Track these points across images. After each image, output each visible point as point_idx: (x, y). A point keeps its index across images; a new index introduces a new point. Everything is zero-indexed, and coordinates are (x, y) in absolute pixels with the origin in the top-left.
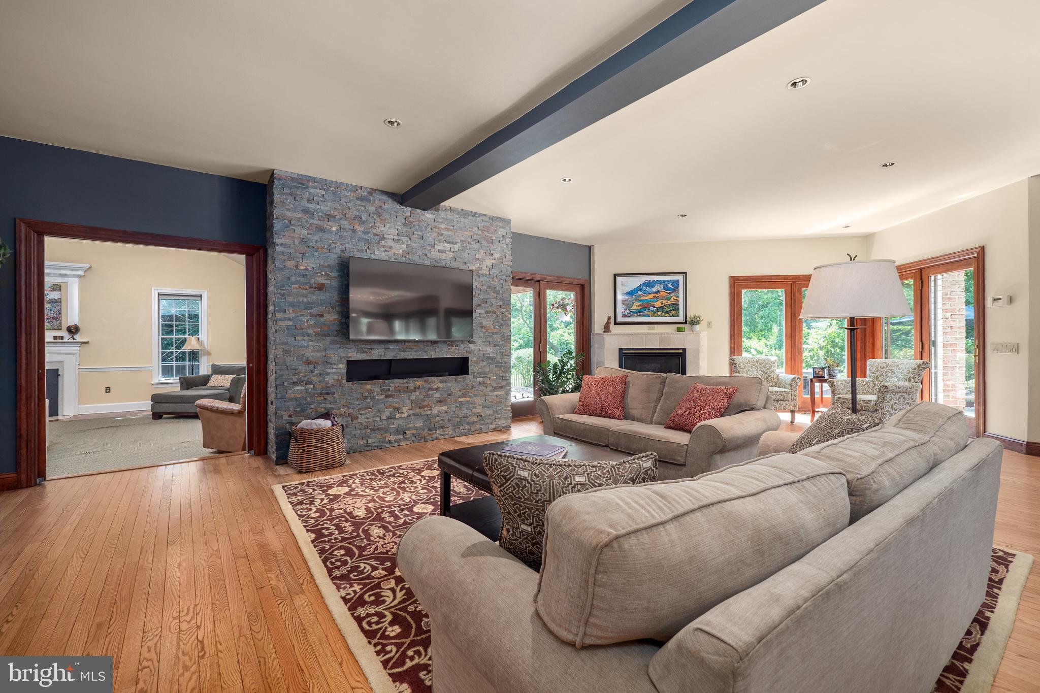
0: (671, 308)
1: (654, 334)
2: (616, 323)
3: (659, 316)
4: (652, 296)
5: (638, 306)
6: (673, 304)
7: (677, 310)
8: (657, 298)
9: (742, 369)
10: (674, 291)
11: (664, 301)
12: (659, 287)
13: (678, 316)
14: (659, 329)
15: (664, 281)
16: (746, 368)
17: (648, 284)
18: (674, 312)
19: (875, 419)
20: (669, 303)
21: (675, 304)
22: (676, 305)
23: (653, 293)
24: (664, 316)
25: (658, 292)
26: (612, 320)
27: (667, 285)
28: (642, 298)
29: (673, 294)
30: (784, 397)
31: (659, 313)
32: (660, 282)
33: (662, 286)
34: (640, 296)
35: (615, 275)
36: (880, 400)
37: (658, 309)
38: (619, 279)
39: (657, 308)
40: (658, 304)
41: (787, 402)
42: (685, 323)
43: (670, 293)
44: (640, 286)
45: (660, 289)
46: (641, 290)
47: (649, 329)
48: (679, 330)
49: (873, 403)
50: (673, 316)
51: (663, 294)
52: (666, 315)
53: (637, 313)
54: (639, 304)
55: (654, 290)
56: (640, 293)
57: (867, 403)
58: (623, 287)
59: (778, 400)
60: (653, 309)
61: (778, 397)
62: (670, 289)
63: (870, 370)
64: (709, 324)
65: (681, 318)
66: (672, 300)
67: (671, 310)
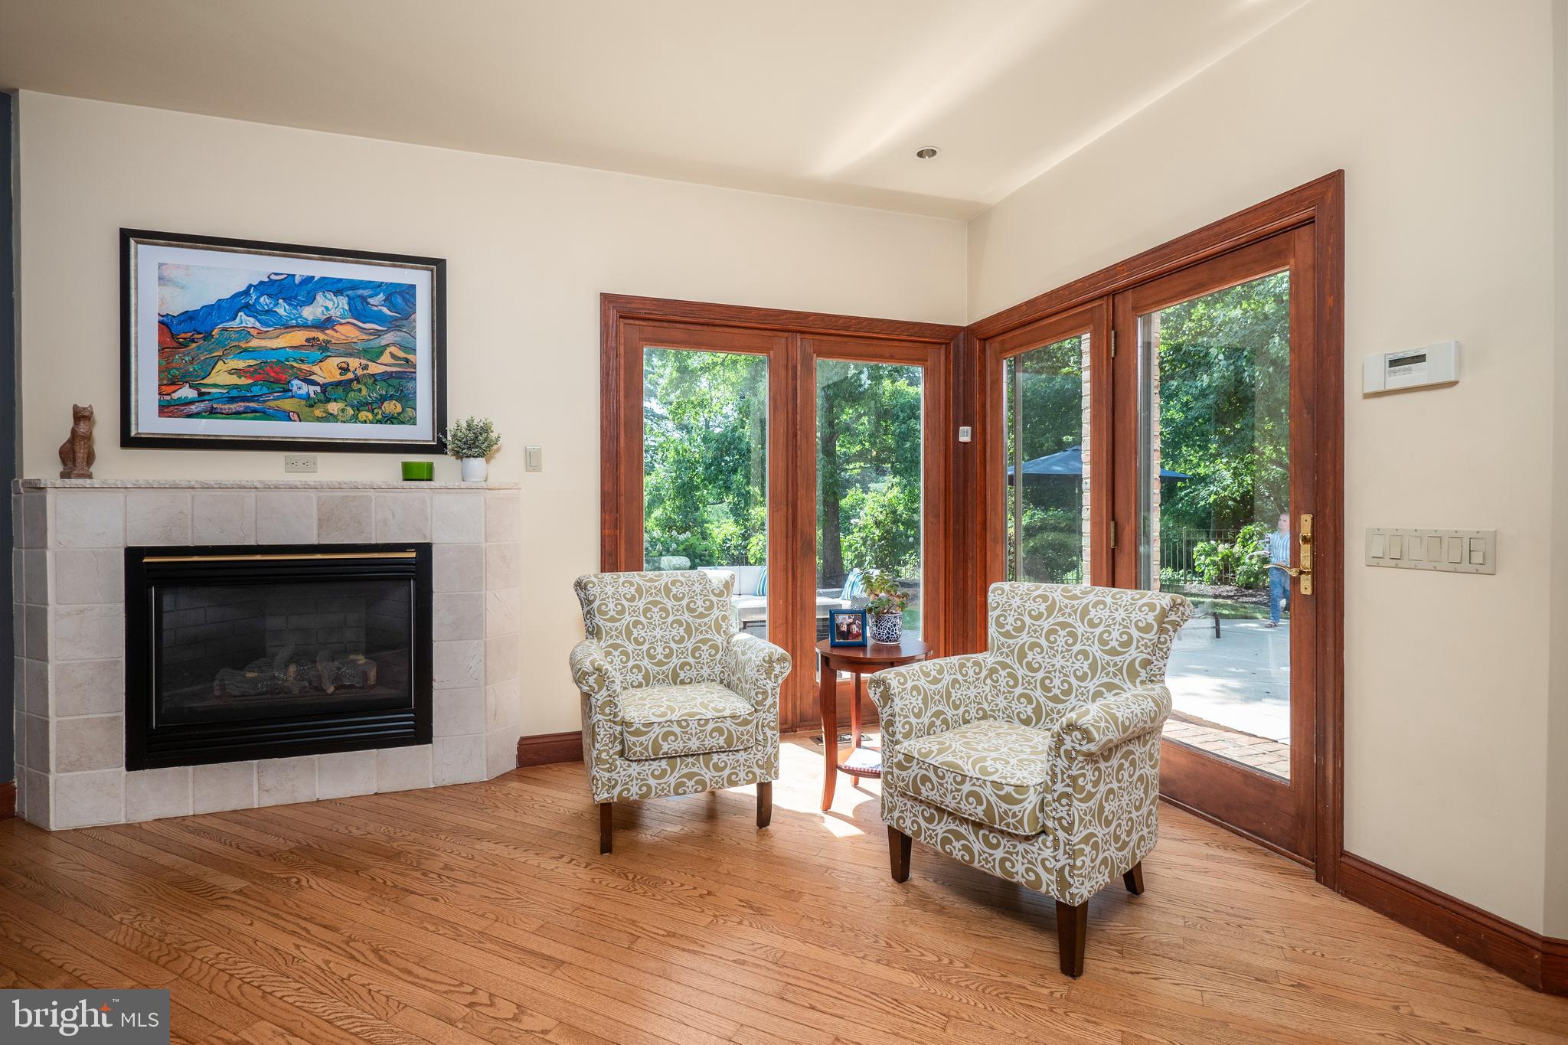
0: (381, 389)
1: (307, 487)
2: (129, 441)
3: (329, 418)
4: (299, 337)
5: (238, 372)
6: (390, 375)
7: (407, 398)
8: (325, 348)
9: (613, 620)
10: (394, 325)
11: (354, 363)
12: (325, 306)
13: (413, 421)
14: (331, 469)
15: (355, 285)
16: (628, 618)
17: (280, 288)
18: (392, 407)
19: (1040, 870)
20: (375, 369)
21: (399, 376)
22: (399, 385)
23: (305, 326)
24: (354, 419)
25: (326, 324)
26: (105, 431)
27: (364, 299)
28: (254, 343)
29: (389, 338)
30: (729, 741)
31: (334, 407)
32: (337, 287)
33: (343, 302)
34: (246, 334)
35: (126, 236)
36: (1060, 787)
37: (328, 392)
38: (145, 256)
39: (324, 388)
40: (328, 371)
41: (741, 756)
42: (439, 448)
43: (378, 334)
44: (246, 293)
45: (335, 313)
46: (249, 309)
47: (290, 467)
48: (409, 474)
49: (1032, 800)
50: (389, 419)
51: (347, 333)
52: (363, 415)
53: (232, 400)
54: (241, 364)
55: (310, 313)
56: (245, 320)
57: (1008, 799)
58: (168, 291)
59: (708, 753)
60: (305, 389)
61: (709, 743)
62: (379, 318)
63: (1000, 625)
64: (532, 461)
65: (422, 431)
66: (386, 358)
67: (382, 399)
